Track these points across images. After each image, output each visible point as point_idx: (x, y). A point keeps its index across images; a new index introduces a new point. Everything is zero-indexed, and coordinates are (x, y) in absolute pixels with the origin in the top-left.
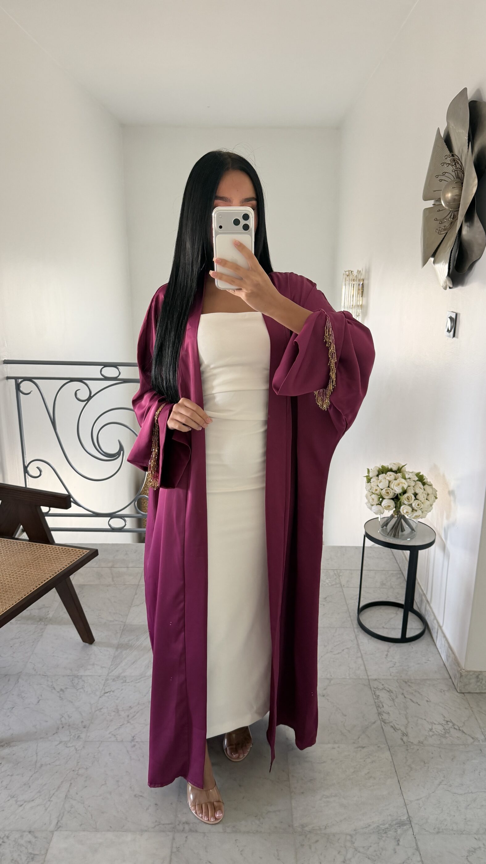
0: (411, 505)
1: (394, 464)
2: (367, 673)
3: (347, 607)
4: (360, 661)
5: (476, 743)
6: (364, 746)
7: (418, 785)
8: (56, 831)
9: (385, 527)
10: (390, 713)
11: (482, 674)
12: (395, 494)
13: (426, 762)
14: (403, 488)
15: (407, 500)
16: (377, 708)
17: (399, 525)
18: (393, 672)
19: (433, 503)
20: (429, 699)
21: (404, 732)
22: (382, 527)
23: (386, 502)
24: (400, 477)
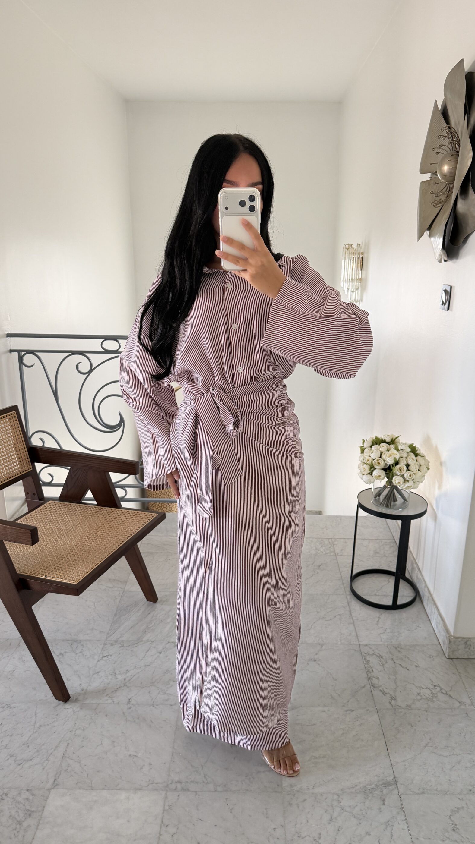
0: (403, 476)
1: (388, 435)
2: (358, 639)
3: (341, 575)
4: (351, 627)
5: (462, 707)
6: (353, 709)
7: (405, 747)
8: (53, 789)
9: (378, 497)
10: (379, 677)
11: (470, 640)
12: (388, 464)
13: (413, 725)
14: (395, 459)
15: (399, 470)
16: (367, 673)
17: (392, 495)
18: (383, 638)
19: (425, 474)
20: (418, 664)
21: (392, 696)
22: (375, 498)
23: (377, 472)
24: (393, 448)
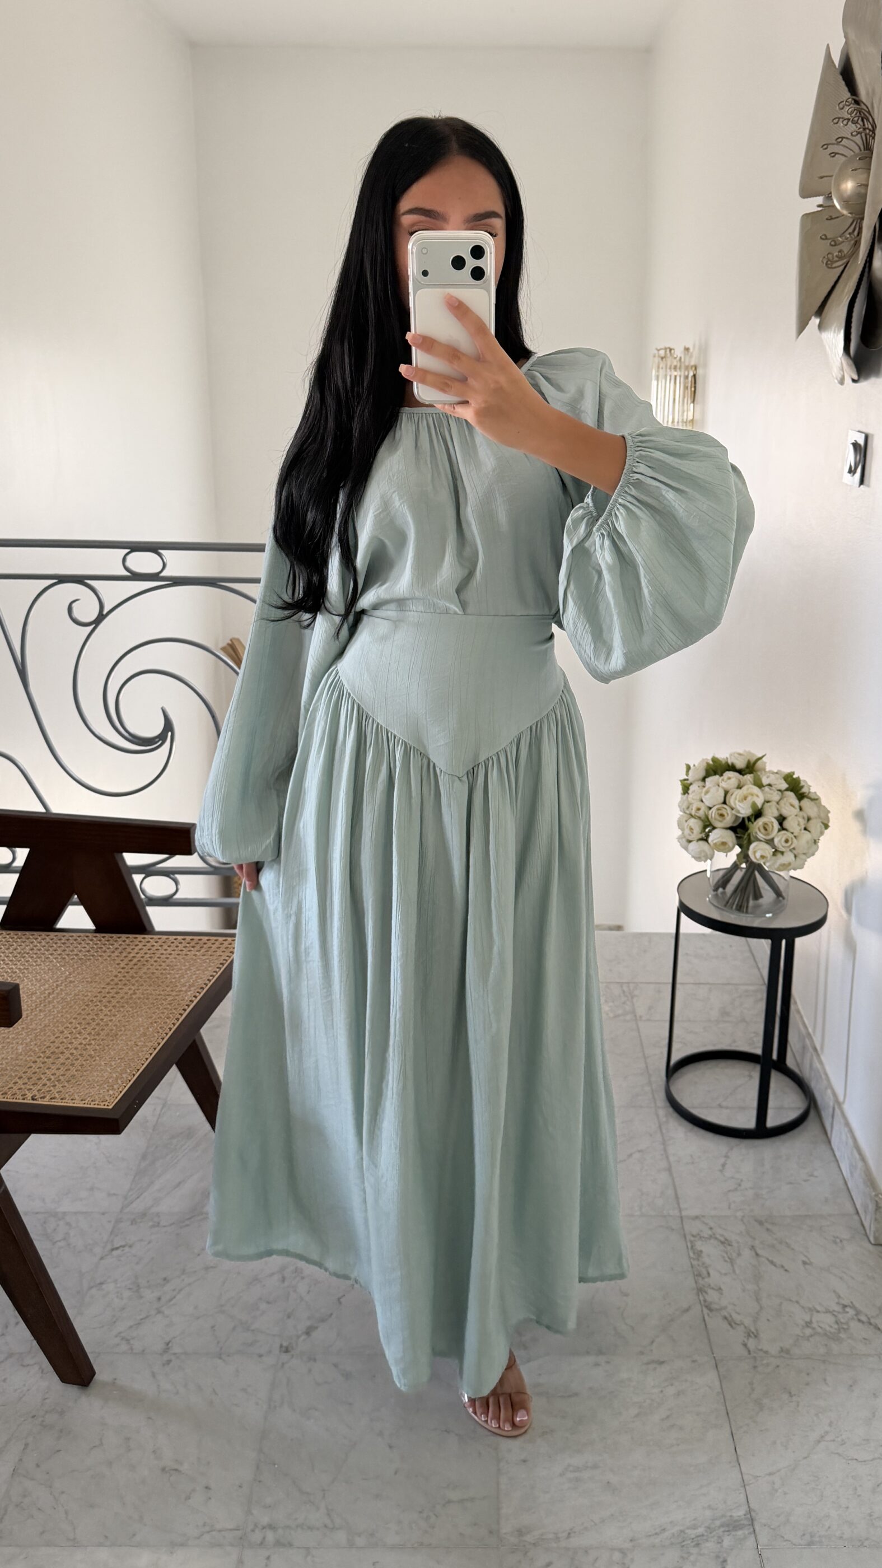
0: (770, 842)
1: (740, 754)
2: (678, 1202)
3: (646, 1064)
4: (664, 1178)
6: (662, 1360)
7: (774, 1442)
9: (721, 890)
10: (722, 1287)
12: (739, 817)
13: (793, 1393)
14: (754, 804)
15: (762, 830)
16: (696, 1278)
17: (750, 883)
18: (734, 1202)
19: (820, 837)
20: (809, 1259)
21: (750, 1330)
22: (714, 891)
23: (718, 836)
24: (750, 782)
